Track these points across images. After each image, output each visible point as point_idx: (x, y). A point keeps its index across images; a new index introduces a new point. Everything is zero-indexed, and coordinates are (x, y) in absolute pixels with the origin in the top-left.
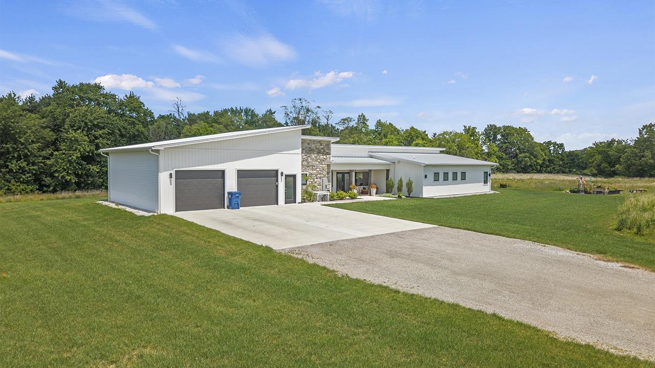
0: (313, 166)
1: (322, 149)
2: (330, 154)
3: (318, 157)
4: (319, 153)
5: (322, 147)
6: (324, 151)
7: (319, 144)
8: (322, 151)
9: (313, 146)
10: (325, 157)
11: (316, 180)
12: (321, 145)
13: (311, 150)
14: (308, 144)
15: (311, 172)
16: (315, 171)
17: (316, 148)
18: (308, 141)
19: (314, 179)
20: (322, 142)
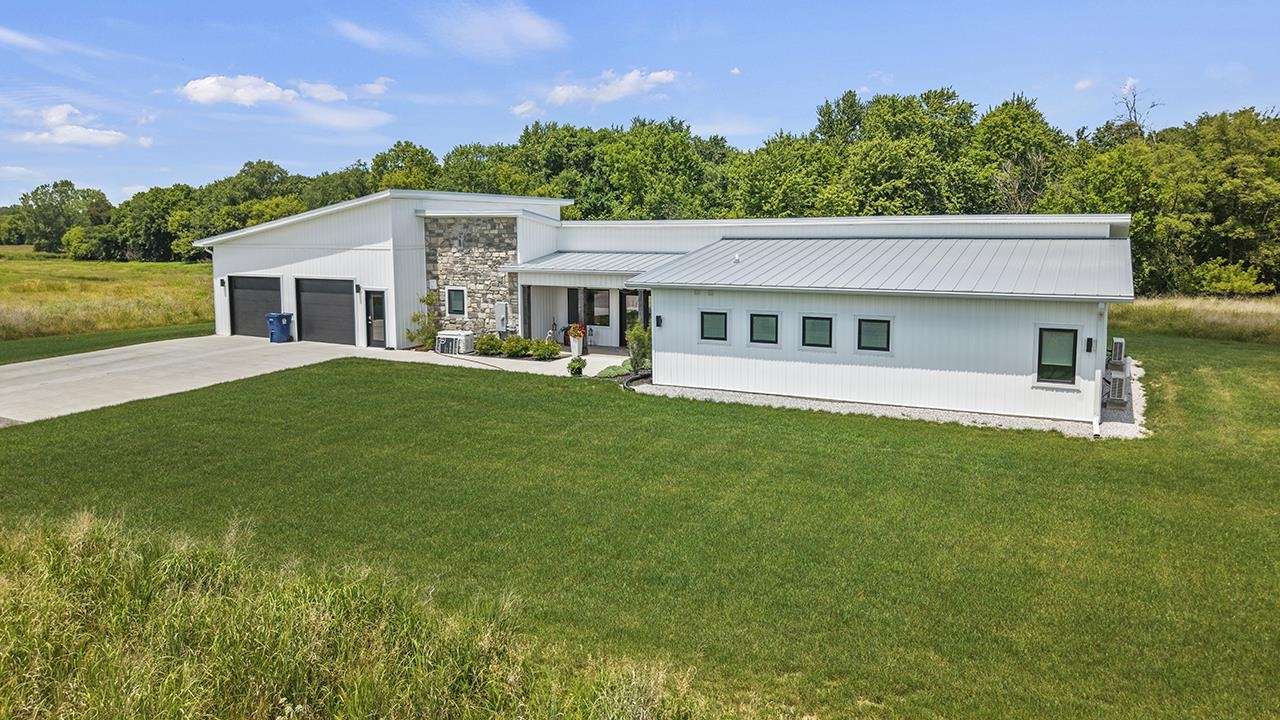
0: (476, 274)
1: (496, 236)
2: (515, 249)
3: (489, 254)
4: (489, 244)
5: (496, 232)
6: (502, 241)
7: (489, 226)
8: (497, 240)
9: (475, 231)
10: (503, 254)
11: (484, 305)
12: (494, 227)
13: (470, 240)
14: (466, 226)
15: (472, 286)
16: (481, 287)
17: (482, 235)
18: (464, 221)
19: (478, 303)
20: (495, 221)
